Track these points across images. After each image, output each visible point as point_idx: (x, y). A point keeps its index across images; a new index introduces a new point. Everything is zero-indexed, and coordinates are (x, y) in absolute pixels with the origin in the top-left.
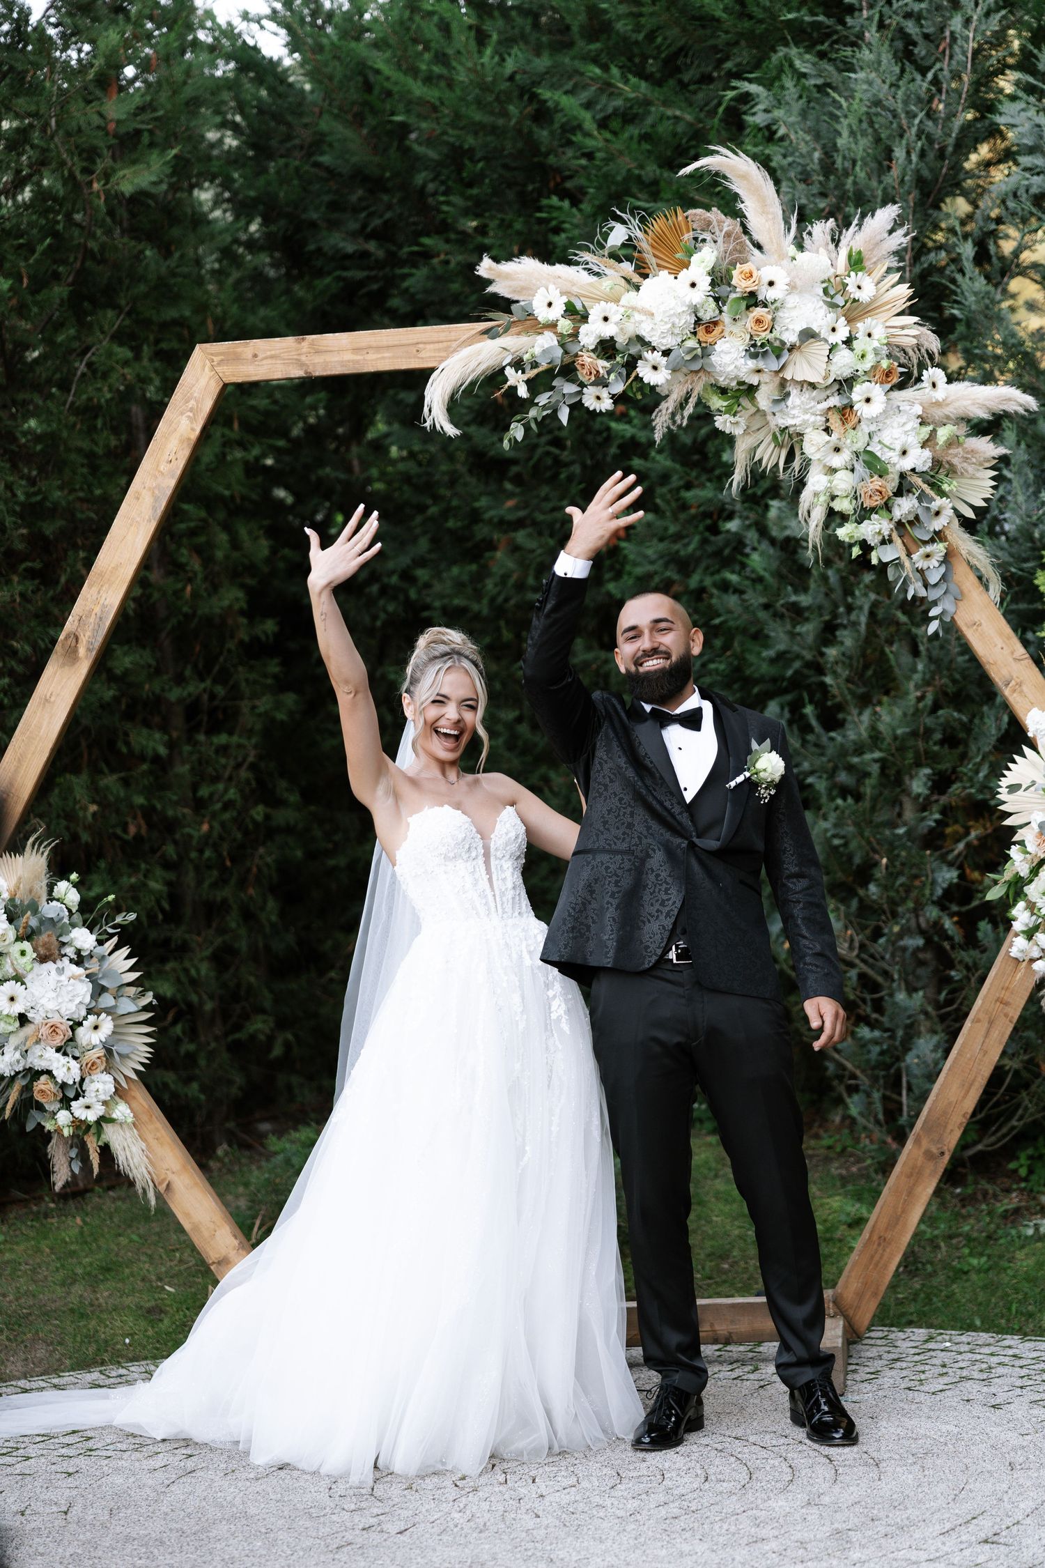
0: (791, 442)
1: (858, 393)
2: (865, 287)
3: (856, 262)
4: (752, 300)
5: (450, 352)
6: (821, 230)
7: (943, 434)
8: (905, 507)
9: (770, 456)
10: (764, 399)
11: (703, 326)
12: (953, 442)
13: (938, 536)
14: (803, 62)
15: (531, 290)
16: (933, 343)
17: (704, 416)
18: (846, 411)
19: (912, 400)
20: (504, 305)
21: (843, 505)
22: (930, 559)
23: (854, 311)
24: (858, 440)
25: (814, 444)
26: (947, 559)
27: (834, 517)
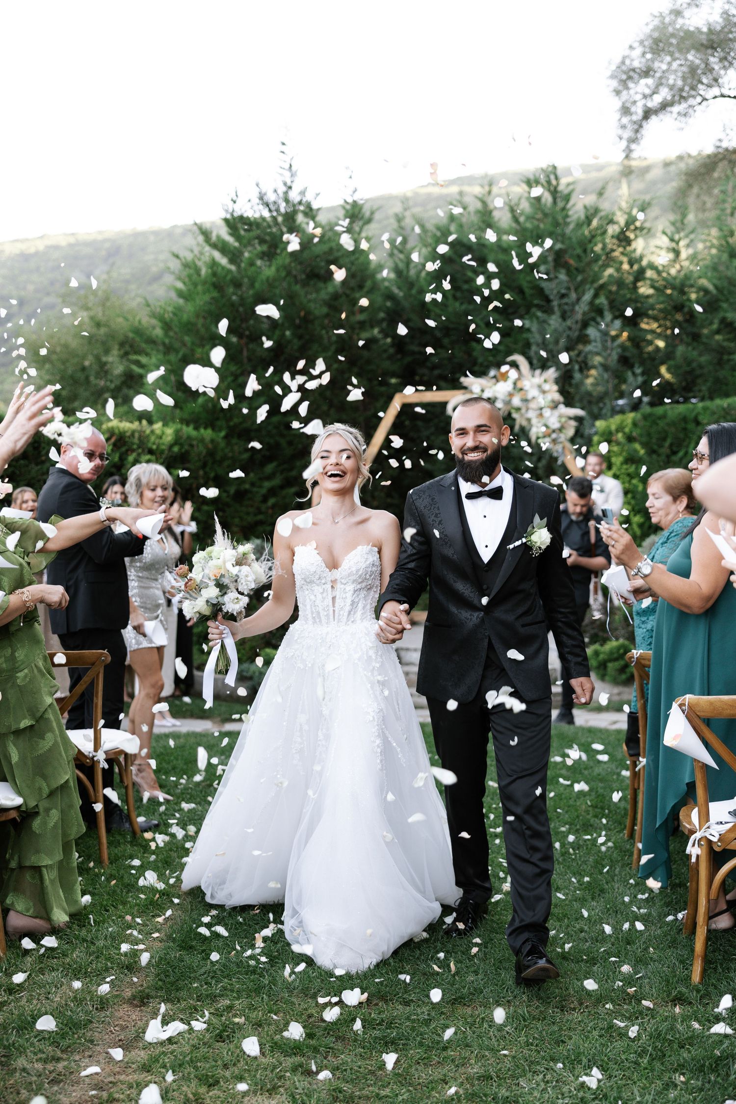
0: (529, 420)
1: (544, 411)
2: (547, 387)
3: (545, 381)
4: (521, 389)
5: (453, 396)
6: (538, 372)
7: (563, 420)
8: (554, 436)
9: (524, 423)
10: (523, 411)
11: (511, 395)
12: (566, 422)
13: (561, 443)
14: (539, 314)
15: (472, 384)
16: (561, 399)
17: (510, 414)
18: (541, 415)
19: (556, 413)
20: (465, 388)
21: (540, 435)
22: (559, 448)
23: (544, 392)
24: (543, 421)
25: (534, 421)
26: (564, 448)
27: (538, 438)
